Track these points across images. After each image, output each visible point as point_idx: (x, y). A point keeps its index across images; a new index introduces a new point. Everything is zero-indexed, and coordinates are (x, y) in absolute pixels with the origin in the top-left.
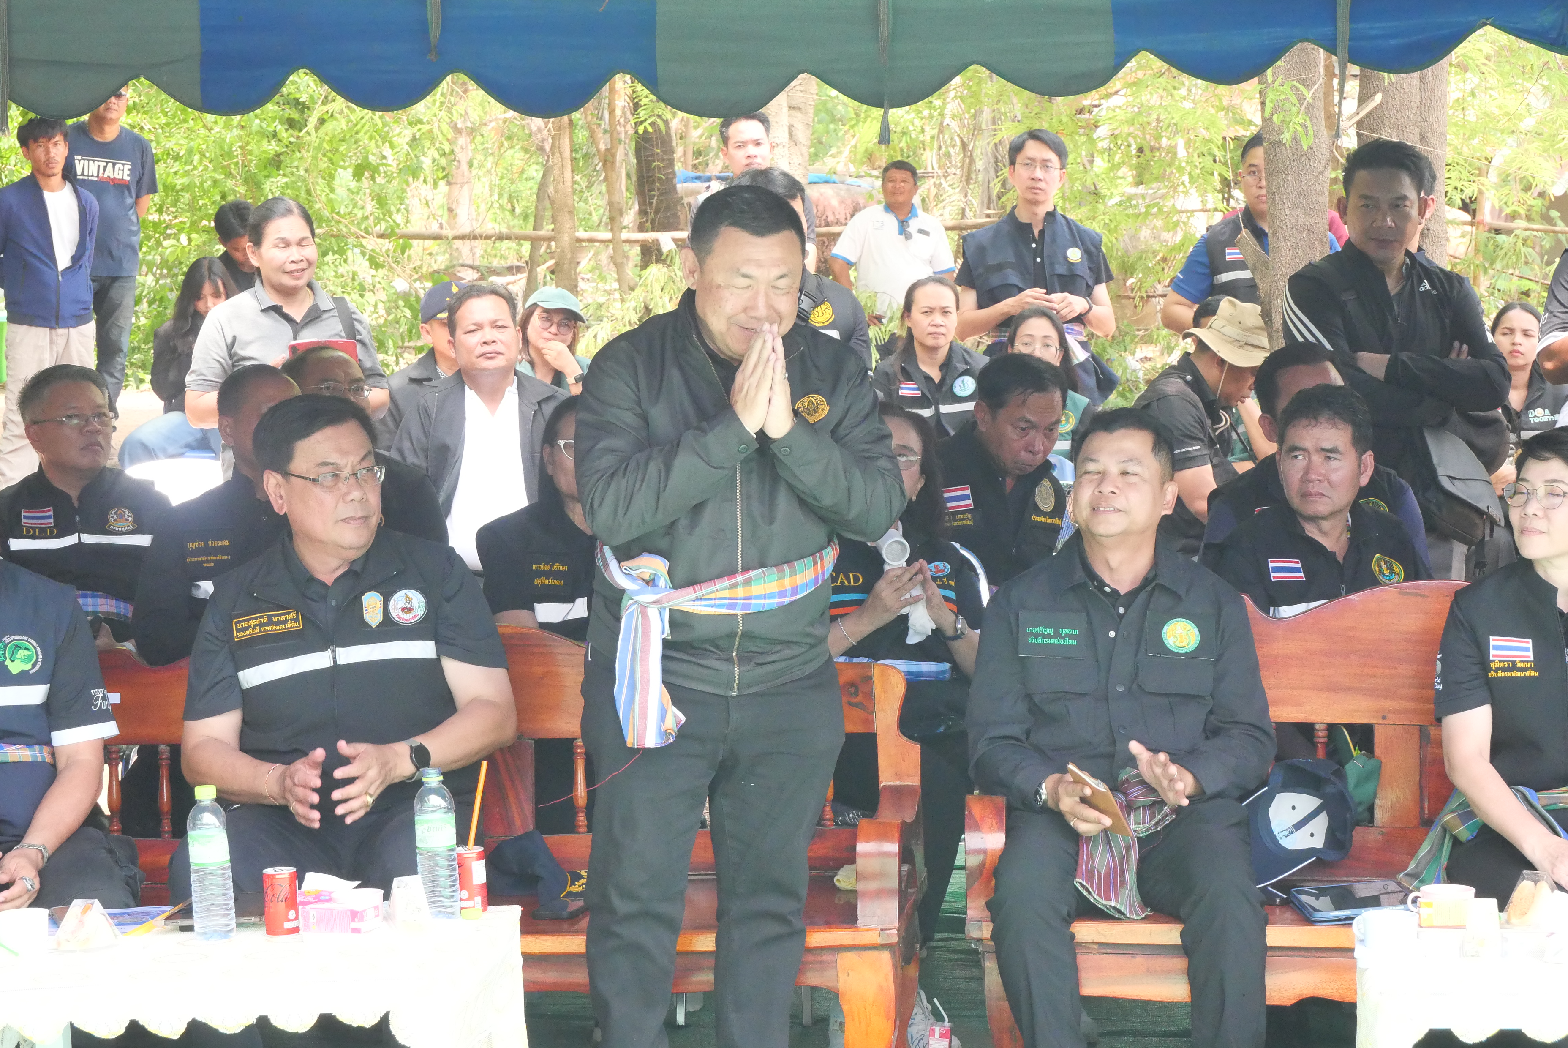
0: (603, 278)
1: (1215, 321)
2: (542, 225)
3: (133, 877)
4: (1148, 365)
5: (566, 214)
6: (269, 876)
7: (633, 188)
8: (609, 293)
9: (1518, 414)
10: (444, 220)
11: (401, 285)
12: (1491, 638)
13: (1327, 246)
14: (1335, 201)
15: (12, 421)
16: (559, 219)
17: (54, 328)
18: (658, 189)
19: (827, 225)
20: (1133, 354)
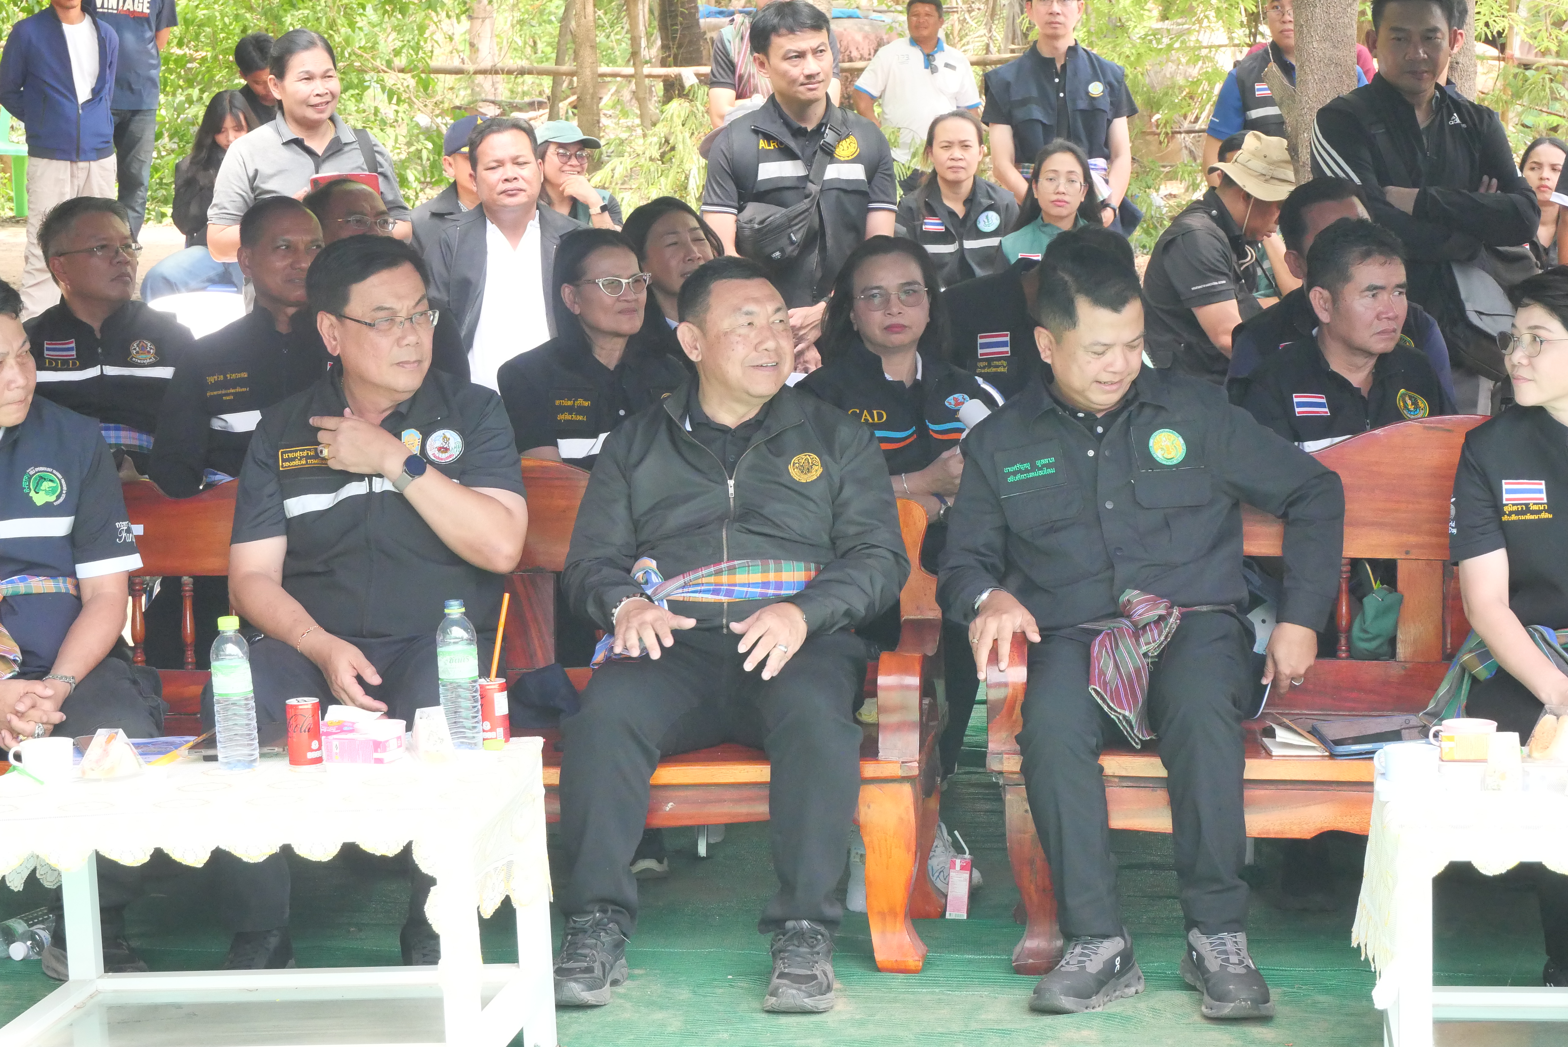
0: (625, 114)
1: (1242, 155)
2: (564, 60)
3: (157, 708)
4: (1172, 202)
5: (588, 49)
6: (292, 706)
7: (656, 23)
8: (630, 129)
9: (1546, 251)
10: (466, 55)
11: (423, 120)
12: (1504, 481)
13: (1355, 80)
14: (1363, 36)
15: (34, 255)
16: (581, 53)
17: (76, 162)
18: (681, 24)
19: (851, 60)
20: (1157, 190)
